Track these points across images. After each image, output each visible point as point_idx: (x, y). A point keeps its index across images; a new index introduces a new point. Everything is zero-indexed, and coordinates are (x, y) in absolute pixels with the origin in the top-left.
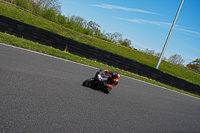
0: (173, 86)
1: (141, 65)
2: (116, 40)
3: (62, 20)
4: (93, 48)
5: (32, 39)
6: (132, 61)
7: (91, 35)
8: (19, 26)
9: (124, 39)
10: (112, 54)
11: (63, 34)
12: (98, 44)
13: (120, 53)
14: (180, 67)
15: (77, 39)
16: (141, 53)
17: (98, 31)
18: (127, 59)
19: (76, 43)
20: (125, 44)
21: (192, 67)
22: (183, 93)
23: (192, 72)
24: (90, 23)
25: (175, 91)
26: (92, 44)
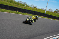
0: (50, 18)
1: (40, 13)
2: (32, 7)
3: (16, 3)
4: (26, 10)
5: (7, 9)
6: (37, 12)
7: (25, 6)
8: (3, 6)
9: (34, 6)
10: (31, 11)
11: (17, 7)
12: (27, 8)
13: (34, 10)
14: (52, 12)
15: (21, 8)
16: (40, 10)
17: (26, 5)
18: (36, 12)
19: (21, 9)
20: (35, 7)
21: (55, 12)
22: (53, 20)
23: (55, 13)
24: (24, 3)
25: (51, 19)
26: (25, 9)
